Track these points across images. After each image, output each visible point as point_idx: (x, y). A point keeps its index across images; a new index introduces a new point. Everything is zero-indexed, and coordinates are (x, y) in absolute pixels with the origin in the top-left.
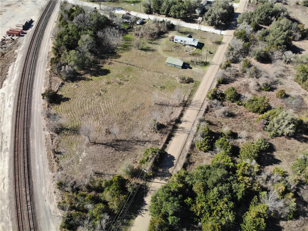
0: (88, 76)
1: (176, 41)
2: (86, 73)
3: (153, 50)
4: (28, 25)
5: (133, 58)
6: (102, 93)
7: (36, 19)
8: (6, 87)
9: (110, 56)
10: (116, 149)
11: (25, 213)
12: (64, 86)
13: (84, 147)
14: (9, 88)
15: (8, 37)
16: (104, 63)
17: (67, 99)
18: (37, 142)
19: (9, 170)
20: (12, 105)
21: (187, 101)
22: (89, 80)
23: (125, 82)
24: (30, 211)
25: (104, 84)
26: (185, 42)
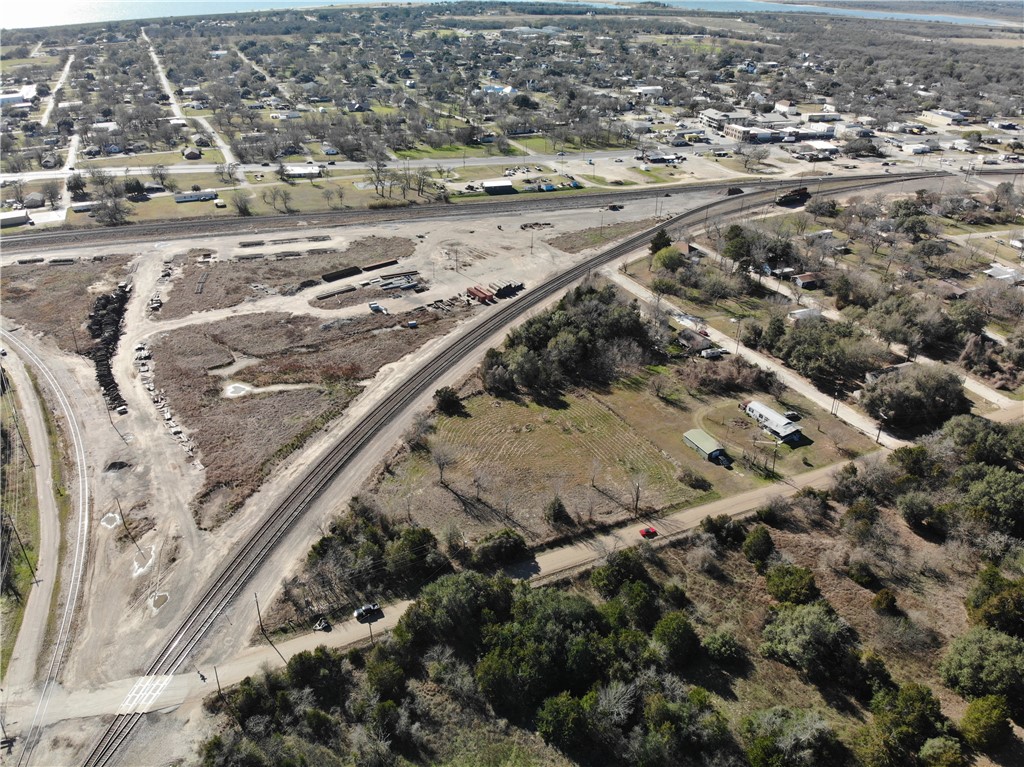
0: (527, 400)
1: (750, 413)
2: (528, 394)
3: (684, 409)
4: (508, 291)
5: (632, 405)
6: (524, 429)
7: (529, 286)
8: (403, 363)
9: (594, 386)
10: (465, 510)
11: (290, 511)
12: (480, 397)
13: (430, 483)
14: (405, 366)
15: (465, 298)
16: (572, 391)
17: (467, 415)
18: (379, 447)
19: (317, 458)
20: (389, 389)
21: (657, 512)
22: (524, 404)
23: (578, 432)
24: (296, 513)
25: (540, 419)
26: (767, 419)
